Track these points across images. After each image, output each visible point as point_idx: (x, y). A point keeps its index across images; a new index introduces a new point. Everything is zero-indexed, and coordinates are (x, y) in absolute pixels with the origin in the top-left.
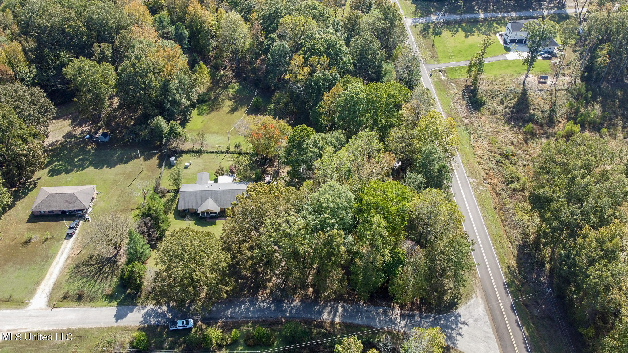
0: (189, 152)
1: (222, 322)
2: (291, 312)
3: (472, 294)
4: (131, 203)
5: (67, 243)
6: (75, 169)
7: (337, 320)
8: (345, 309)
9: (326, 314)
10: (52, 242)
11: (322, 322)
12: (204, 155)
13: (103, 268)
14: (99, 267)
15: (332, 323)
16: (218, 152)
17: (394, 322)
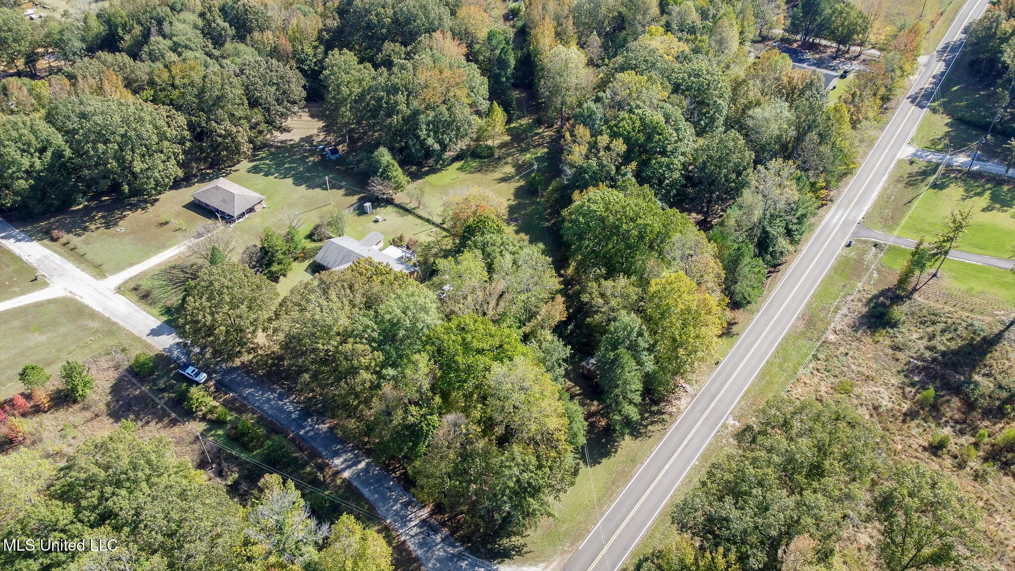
0: (400, 207)
1: (232, 397)
2: (307, 432)
3: (543, 562)
5: (190, 242)
6: (276, 175)
7: (346, 474)
8: (366, 470)
9: (341, 459)
10: (181, 234)
11: (328, 465)
12: (410, 217)
15: (337, 473)
16: (428, 221)
17: (405, 522)
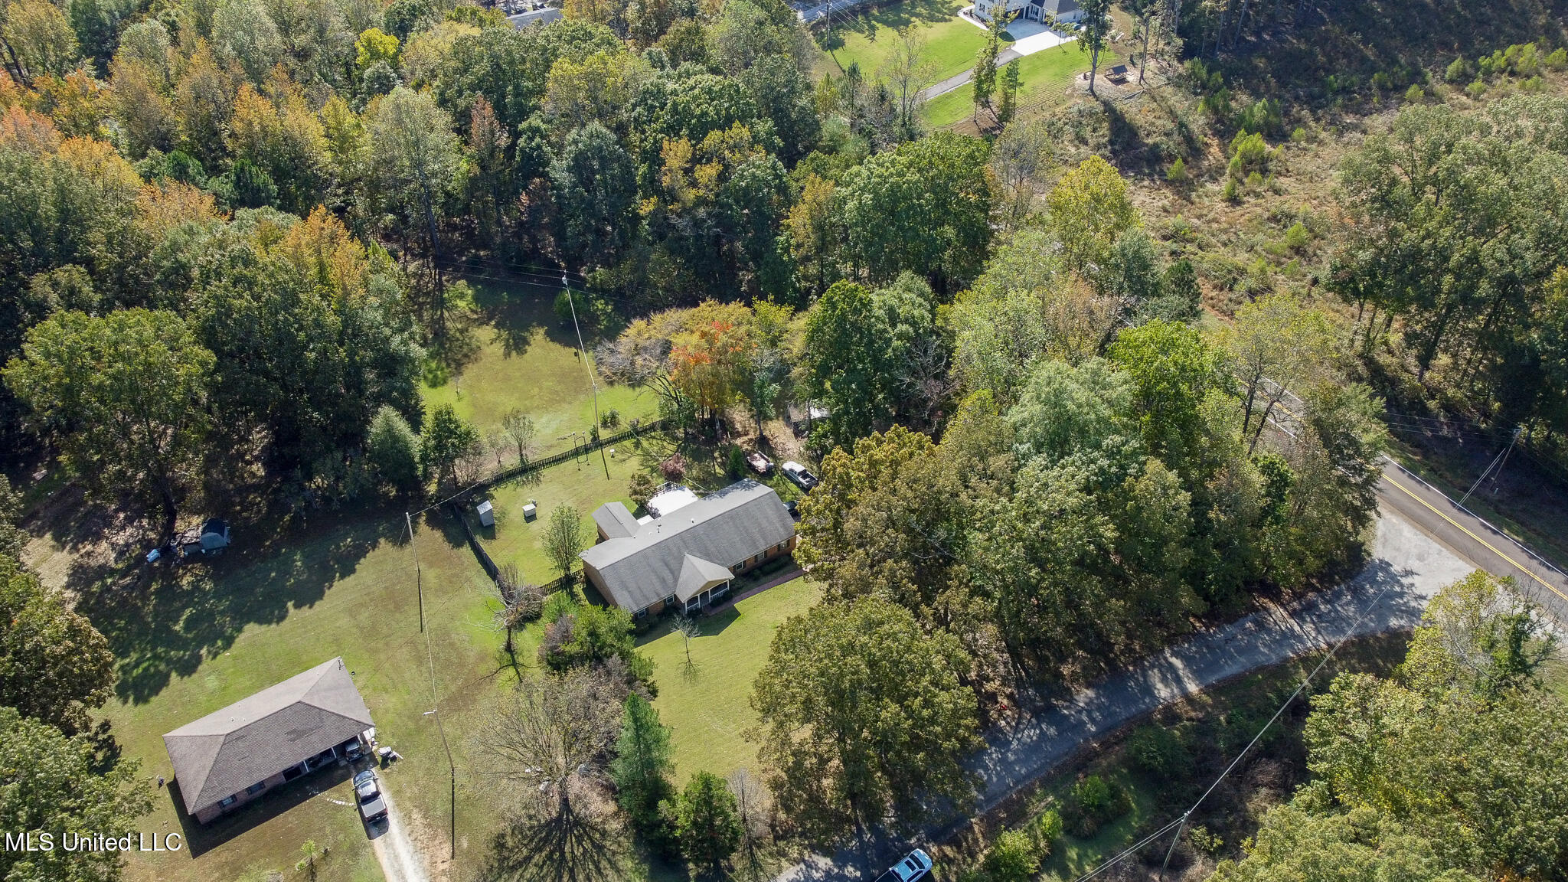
1: (982, 820)
2: (1093, 720)
4: (471, 660)
5: (389, 845)
6: (204, 651)
7: (1193, 688)
8: (1188, 660)
9: (1160, 686)
10: (336, 864)
11: (1168, 707)
12: (547, 473)
13: (563, 853)
14: (550, 857)
15: (1188, 698)
16: (576, 453)
17: (1293, 636)
